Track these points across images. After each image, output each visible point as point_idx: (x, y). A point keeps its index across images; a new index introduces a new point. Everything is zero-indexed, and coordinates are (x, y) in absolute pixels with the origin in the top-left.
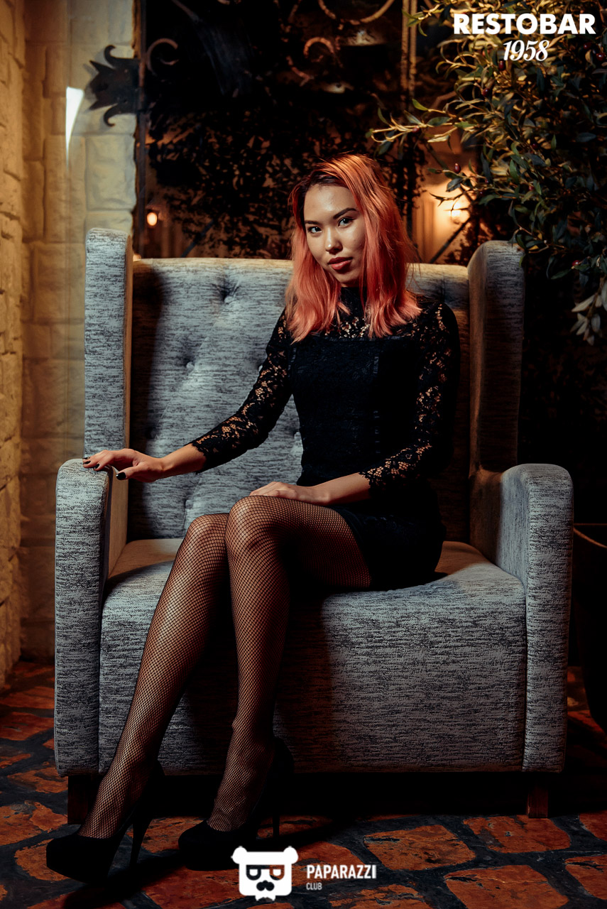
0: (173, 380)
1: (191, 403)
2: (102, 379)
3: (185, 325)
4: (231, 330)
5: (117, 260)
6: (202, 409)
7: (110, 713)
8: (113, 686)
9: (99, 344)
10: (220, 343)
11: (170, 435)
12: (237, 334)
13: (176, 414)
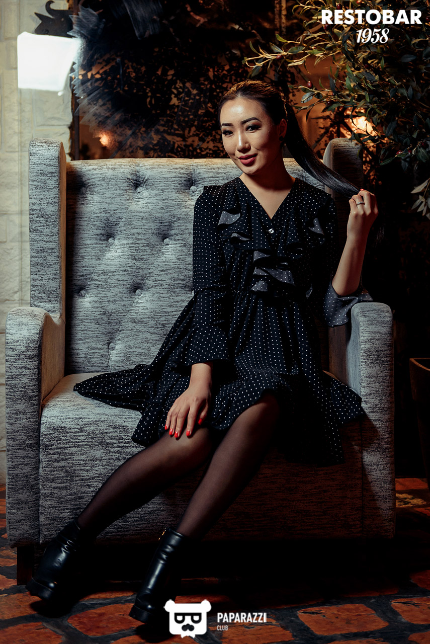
0: (98, 251)
1: (112, 269)
2: (43, 251)
3: (107, 209)
4: (142, 212)
5: (52, 160)
6: (121, 273)
7: (47, 497)
8: (49, 476)
9: (40, 224)
10: (133, 222)
11: (97, 293)
12: (146, 215)
13: (100, 277)
